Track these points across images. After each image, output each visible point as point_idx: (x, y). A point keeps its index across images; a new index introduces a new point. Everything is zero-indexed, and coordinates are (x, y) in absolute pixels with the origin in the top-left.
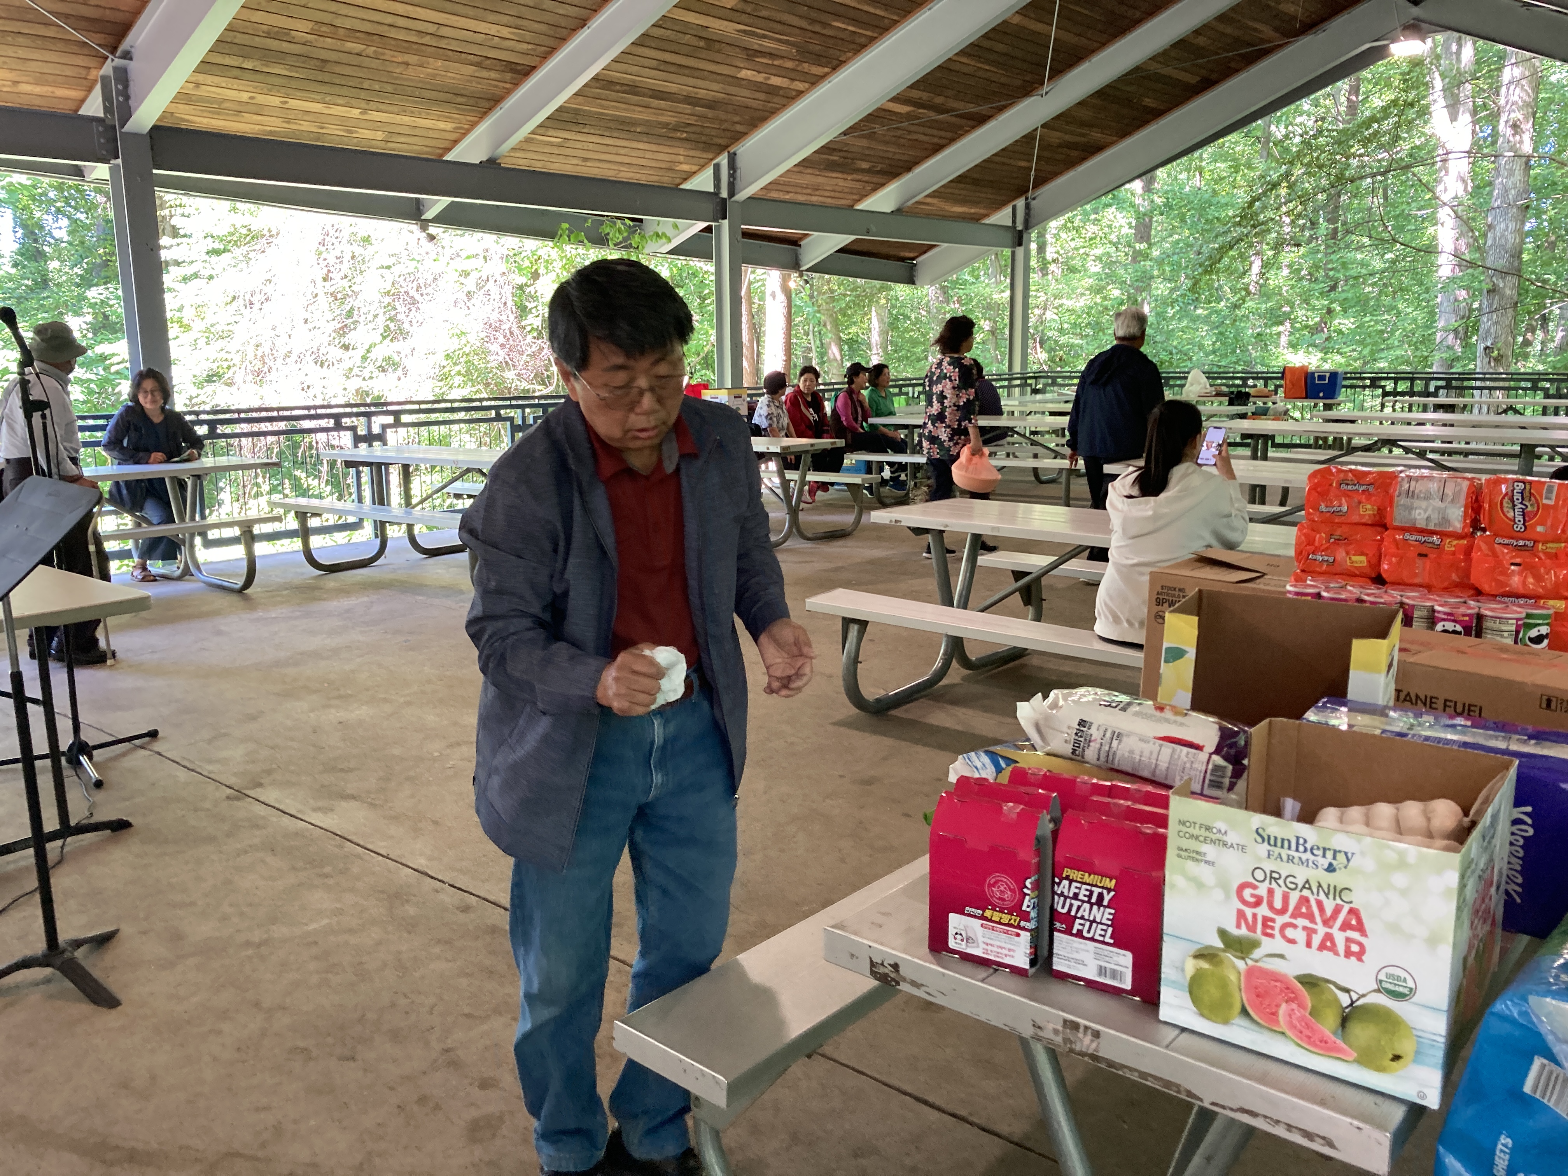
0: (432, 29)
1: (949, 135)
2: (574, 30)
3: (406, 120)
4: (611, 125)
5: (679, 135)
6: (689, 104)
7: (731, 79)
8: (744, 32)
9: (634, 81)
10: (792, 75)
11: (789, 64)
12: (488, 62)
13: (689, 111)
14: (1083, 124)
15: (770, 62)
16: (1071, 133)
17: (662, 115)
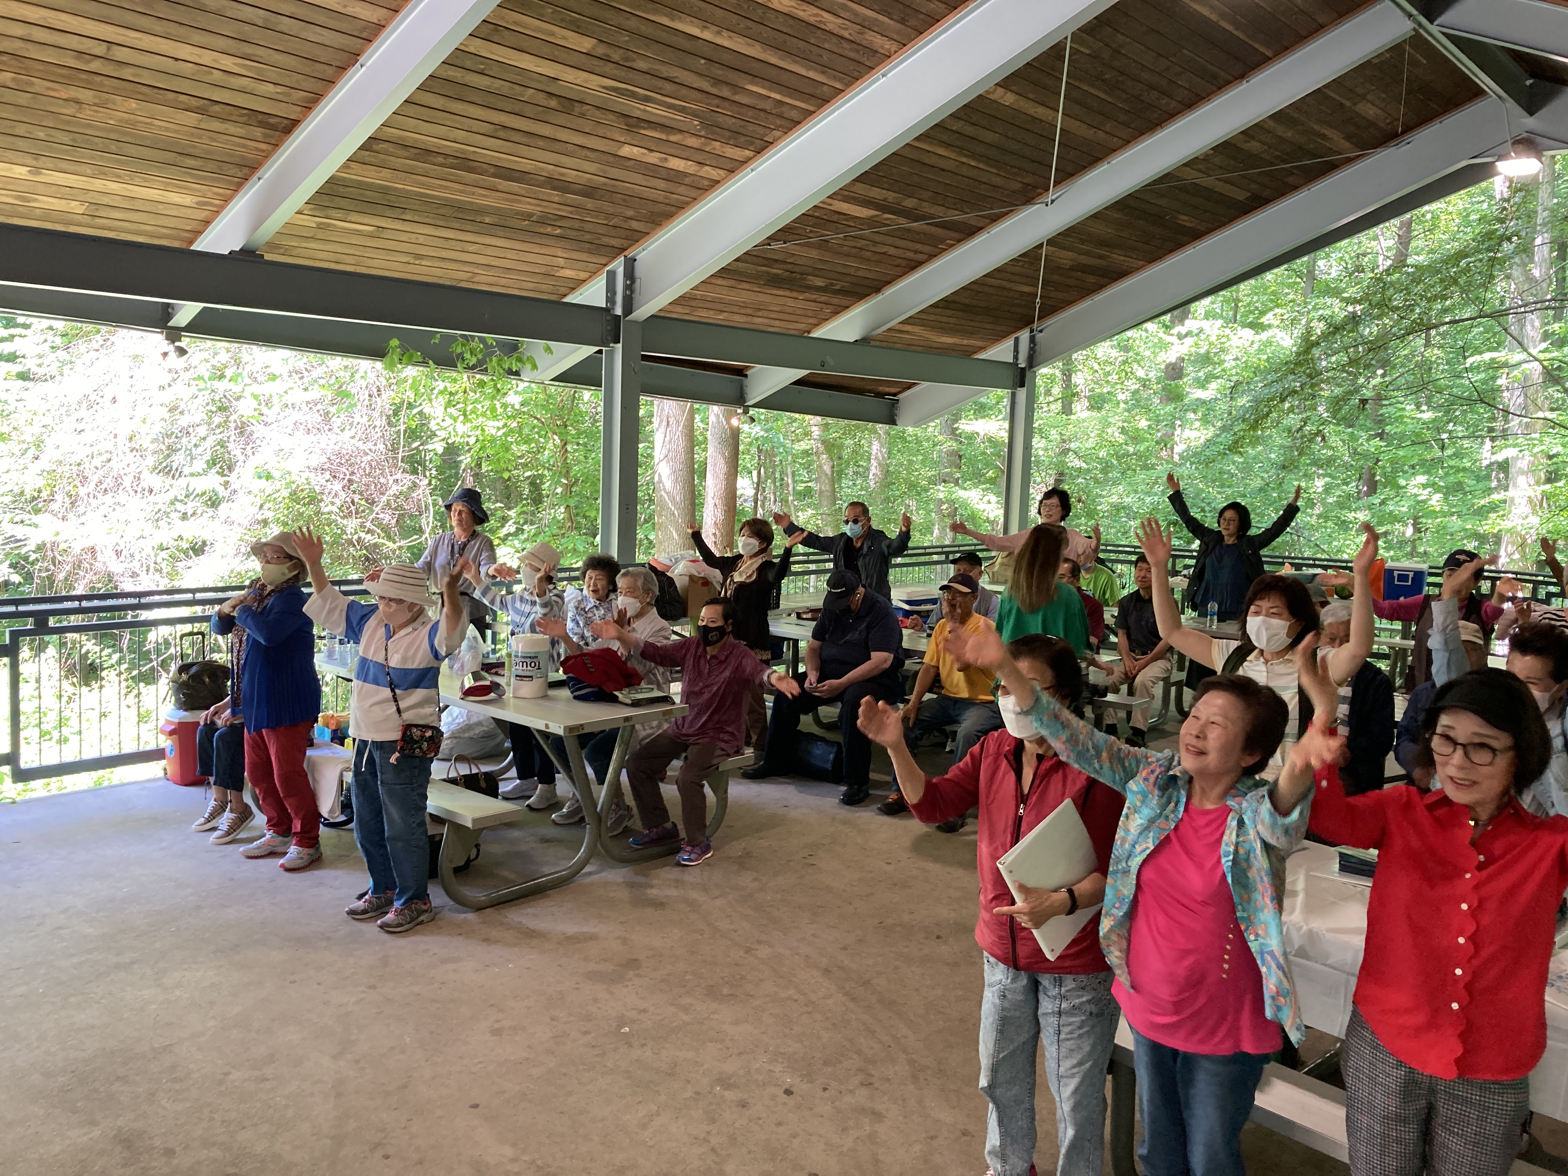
0: (100, 49)
1: (927, 249)
2: (343, 69)
3: (113, 187)
4: (443, 211)
5: (549, 230)
6: (554, 188)
7: (611, 159)
8: (615, 89)
9: (463, 152)
10: (700, 157)
11: (692, 142)
12: (217, 108)
13: (556, 199)
14: (1102, 243)
15: (664, 137)
16: (1087, 253)
17: (519, 202)
